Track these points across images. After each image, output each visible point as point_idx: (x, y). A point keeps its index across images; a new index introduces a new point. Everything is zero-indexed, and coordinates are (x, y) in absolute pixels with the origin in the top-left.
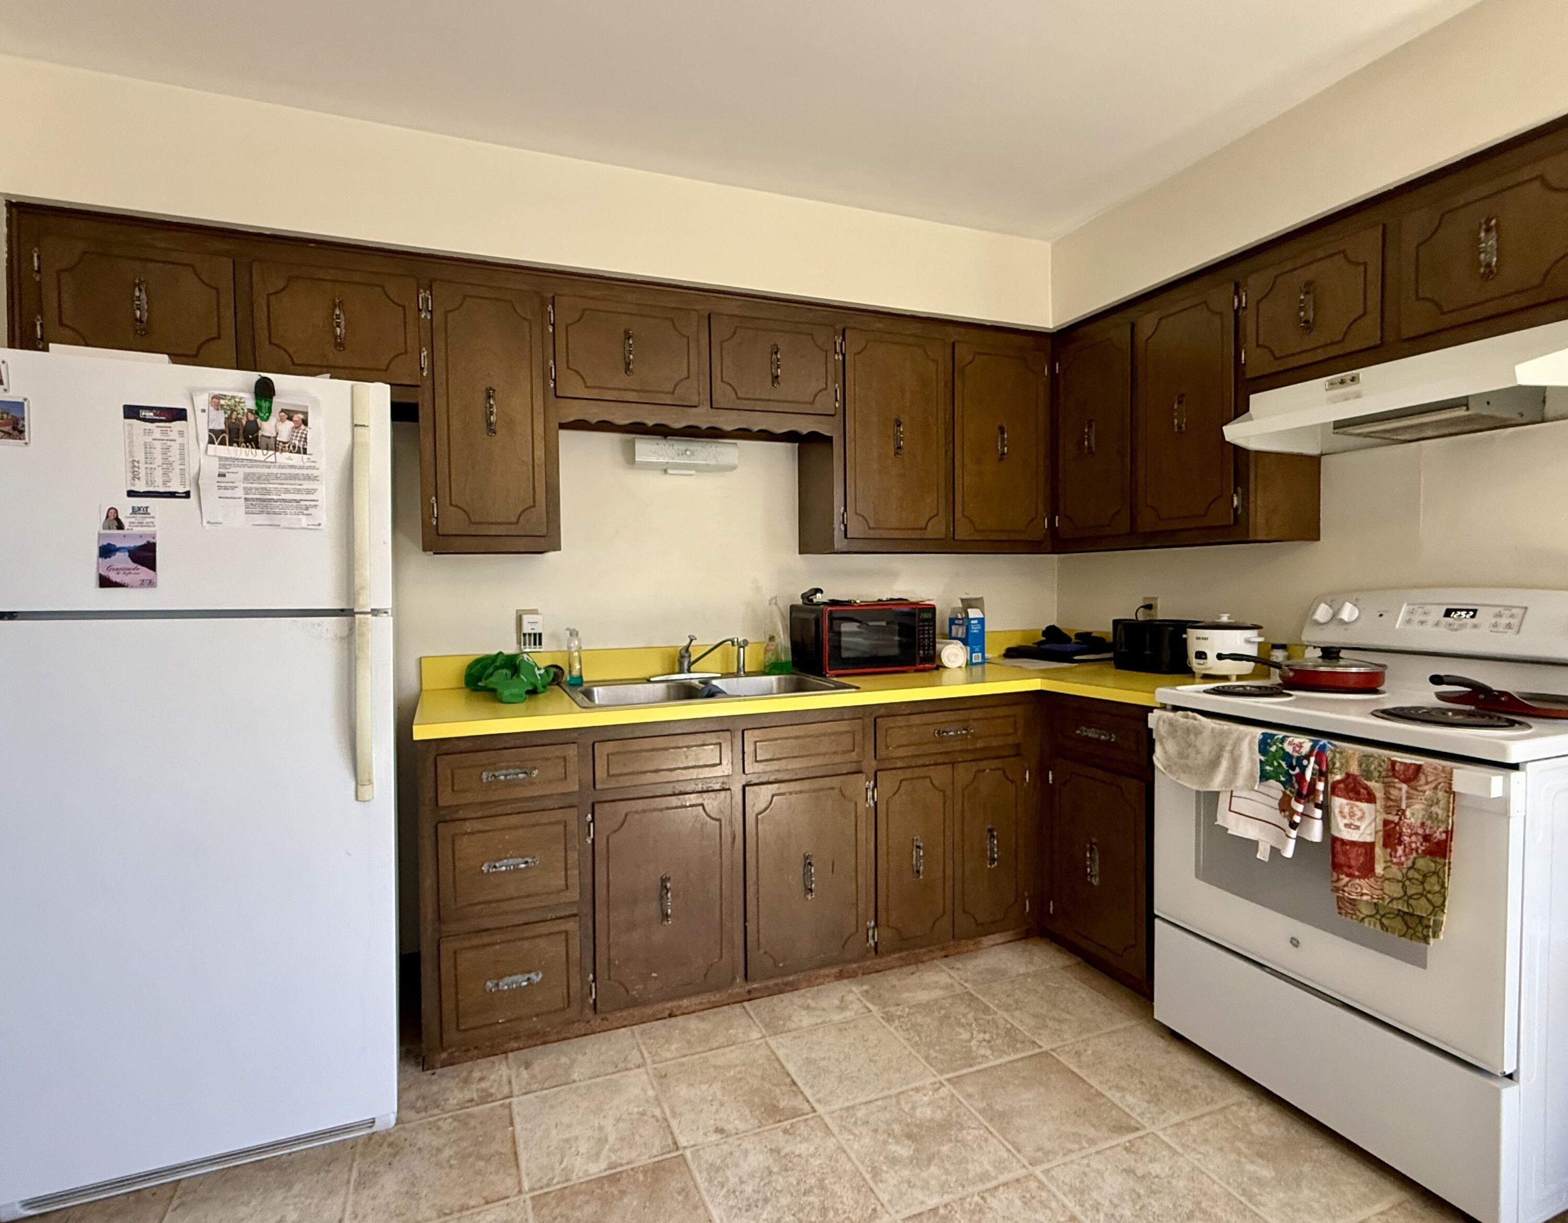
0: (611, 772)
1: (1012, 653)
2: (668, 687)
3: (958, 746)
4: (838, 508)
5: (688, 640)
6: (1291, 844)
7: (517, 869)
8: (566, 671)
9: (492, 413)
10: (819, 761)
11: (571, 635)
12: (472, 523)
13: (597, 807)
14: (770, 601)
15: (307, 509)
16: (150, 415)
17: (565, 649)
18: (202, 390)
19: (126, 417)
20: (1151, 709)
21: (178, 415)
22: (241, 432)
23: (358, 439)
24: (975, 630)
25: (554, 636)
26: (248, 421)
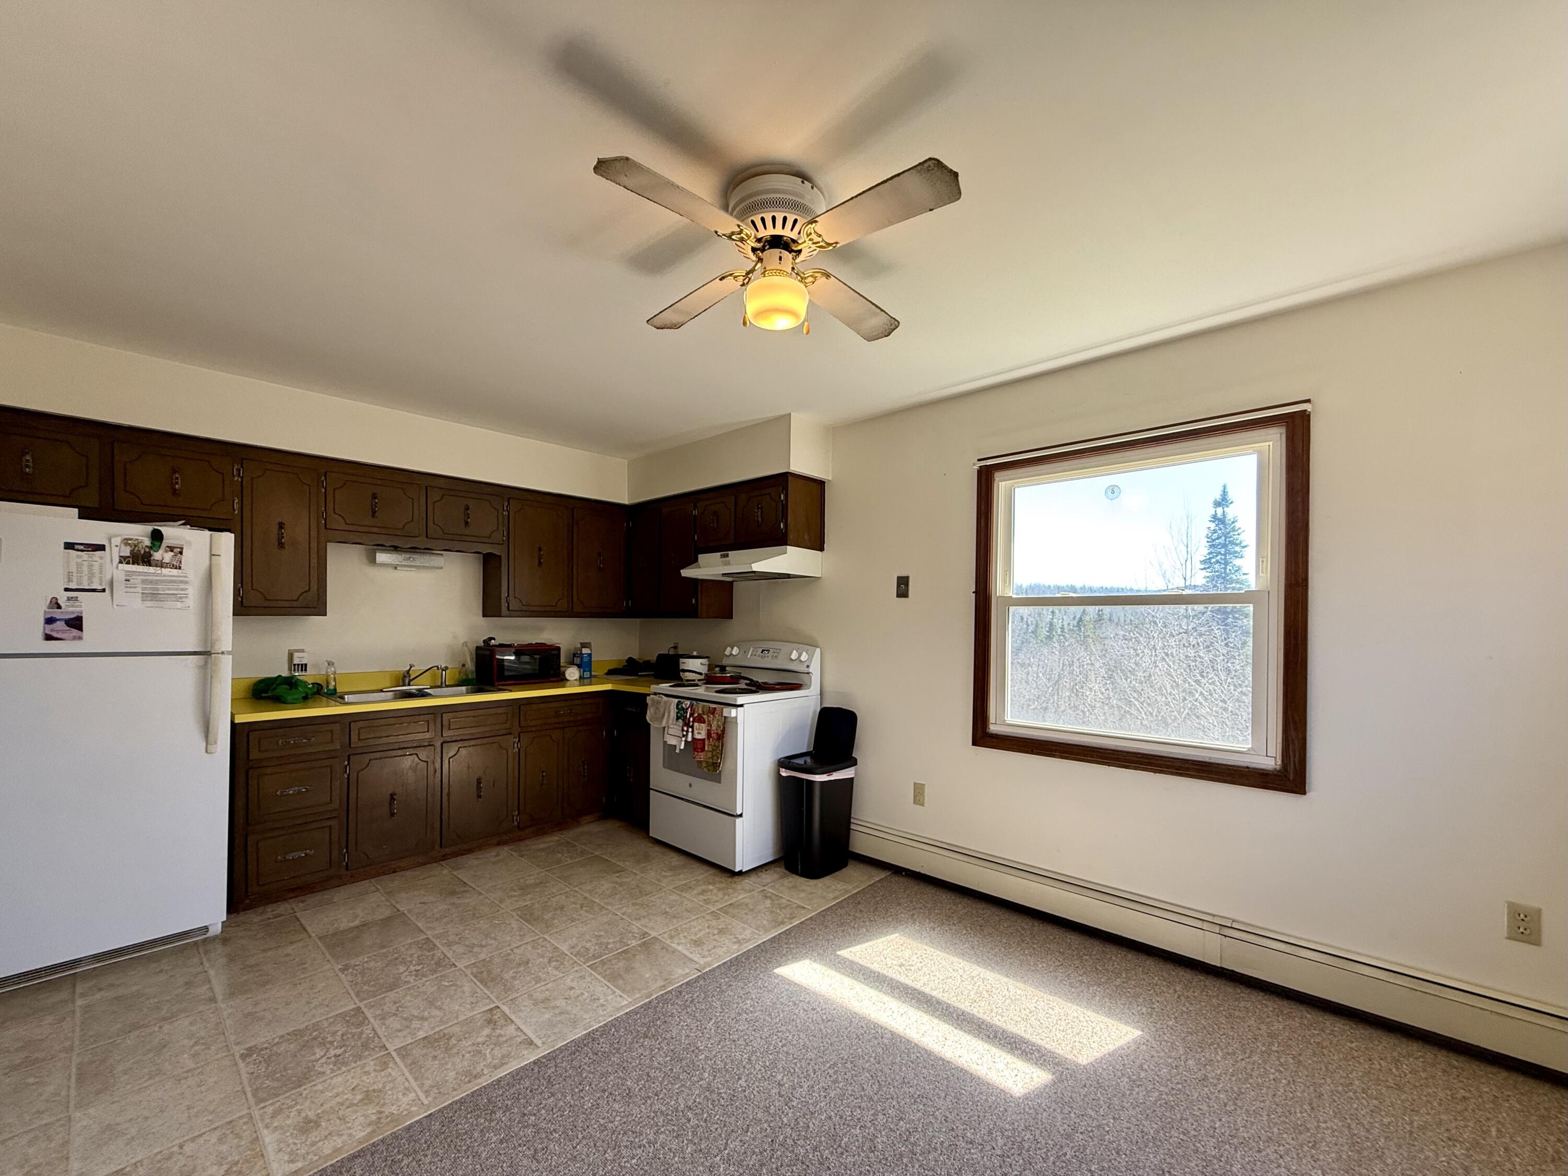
0: (362, 737)
1: (611, 672)
2: (395, 694)
3: (566, 719)
4: (504, 594)
5: (409, 667)
6: (683, 743)
7: (299, 792)
8: (325, 686)
9: (283, 537)
10: (487, 729)
11: (329, 664)
12: (266, 600)
13: (351, 757)
14: (463, 644)
15: (181, 598)
16: (82, 547)
17: (324, 673)
18: (115, 536)
19: (65, 548)
20: (649, 695)
21: (101, 548)
22: (140, 558)
23: (213, 562)
24: (585, 660)
25: (315, 666)
26: (145, 552)
